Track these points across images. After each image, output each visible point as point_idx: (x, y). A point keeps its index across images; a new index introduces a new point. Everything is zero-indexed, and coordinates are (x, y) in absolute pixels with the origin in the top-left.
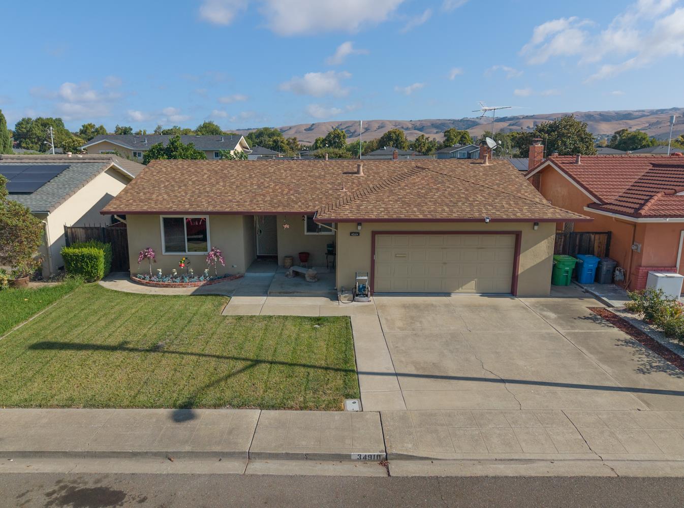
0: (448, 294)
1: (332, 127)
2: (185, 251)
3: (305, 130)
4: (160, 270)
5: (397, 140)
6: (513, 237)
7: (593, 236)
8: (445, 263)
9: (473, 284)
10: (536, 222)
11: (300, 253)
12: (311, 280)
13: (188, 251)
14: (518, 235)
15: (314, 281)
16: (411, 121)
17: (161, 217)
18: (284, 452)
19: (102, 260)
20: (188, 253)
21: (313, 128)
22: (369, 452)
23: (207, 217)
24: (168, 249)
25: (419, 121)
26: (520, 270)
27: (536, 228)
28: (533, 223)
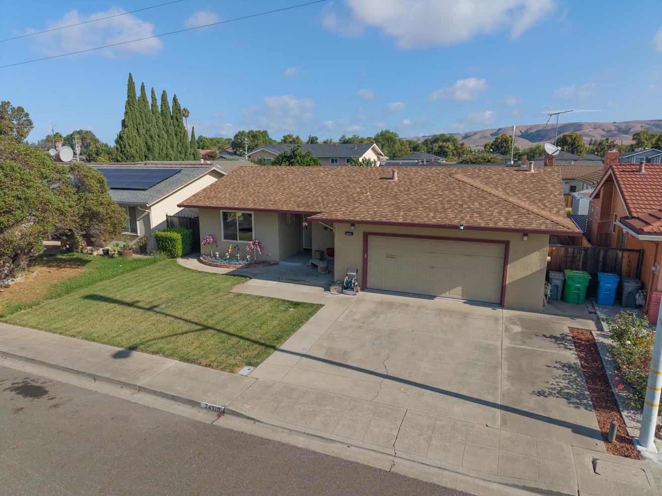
0: (432, 297)
1: (521, 132)
2: (237, 240)
3: (491, 135)
4: (217, 253)
5: (573, 144)
6: (503, 246)
7: (620, 253)
8: (432, 267)
9: (459, 289)
10: (526, 233)
11: (327, 249)
12: (321, 272)
13: (240, 240)
14: (507, 244)
15: (324, 273)
16: (615, 123)
17: (221, 211)
18: (160, 391)
19: (180, 242)
20: (239, 241)
21: (499, 133)
22: (215, 404)
23: (252, 213)
24: (225, 238)
25: (625, 122)
26: (508, 280)
27: (525, 238)
28: (522, 234)
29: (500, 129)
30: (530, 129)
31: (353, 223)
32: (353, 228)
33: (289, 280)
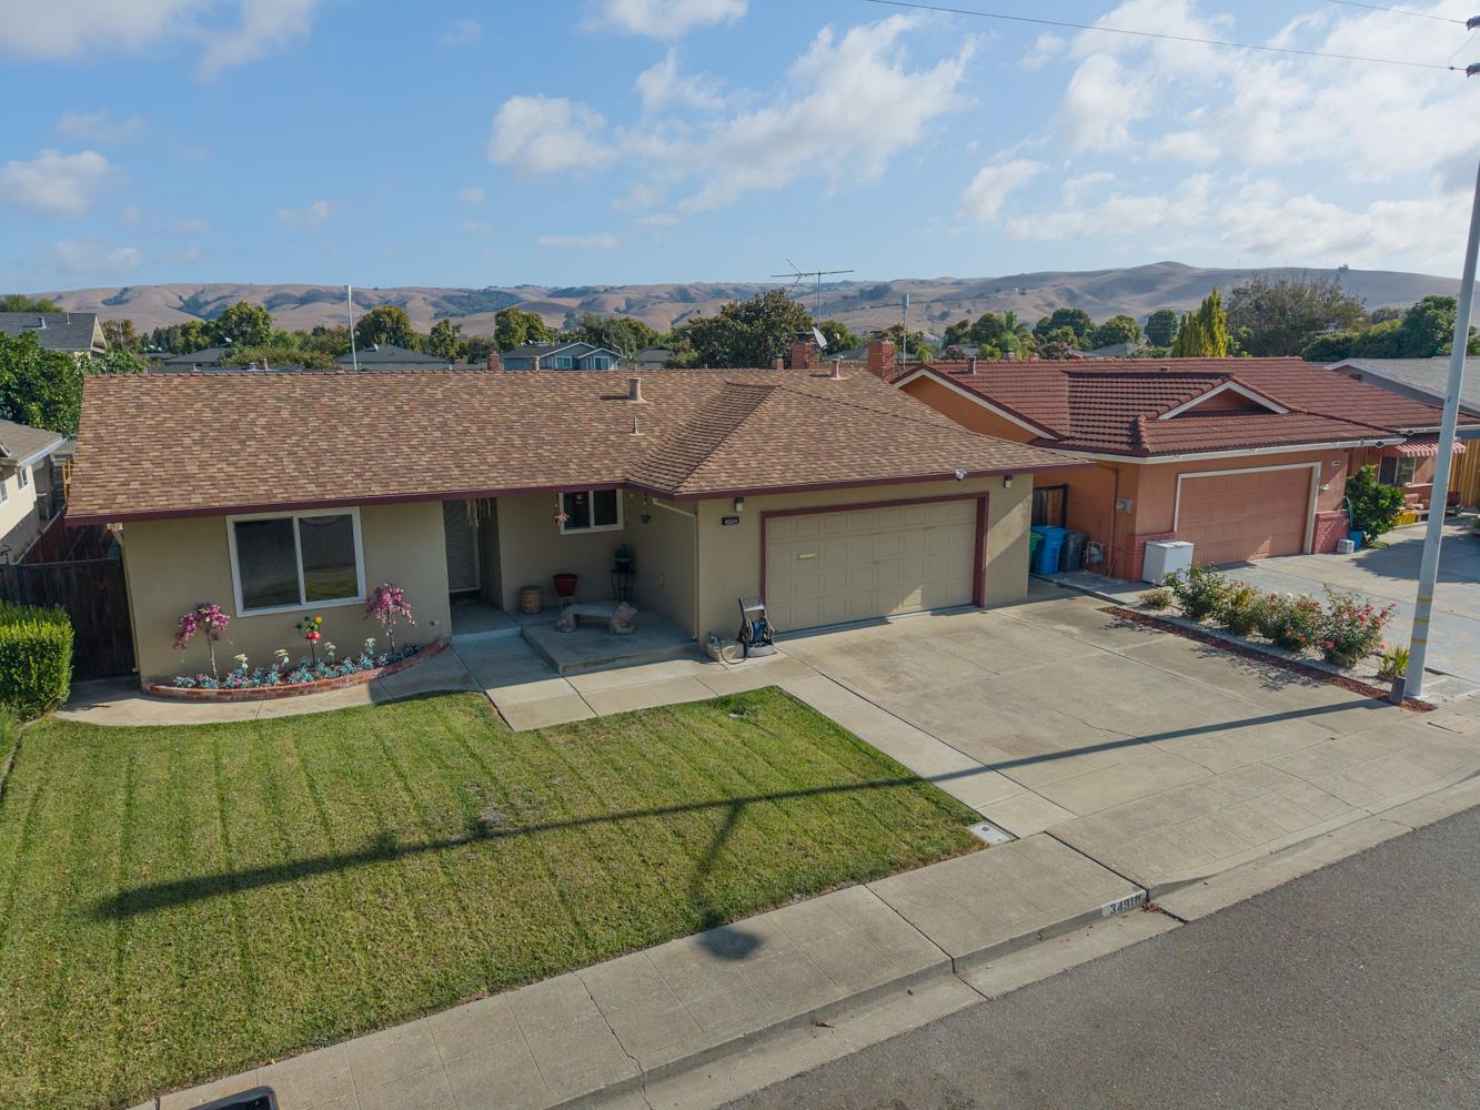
0: (882, 620)
1: (180, 298)
2: (299, 602)
3: (104, 302)
4: (243, 657)
5: (395, 330)
6: (976, 503)
8: (876, 562)
9: (915, 597)
10: (1007, 475)
11: (556, 577)
12: (626, 630)
13: (308, 599)
14: (982, 501)
15: (630, 630)
16: (376, 289)
17: (230, 520)
18: (1006, 939)
20: (306, 606)
21: (125, 298)
22: (1122, 896)
23: (355, 513)
24: (250, 602)
25: (394, 289)
26: (988, 559)
27: (1008, 484)
28: (1003, 477)
29: (126, 290)
30: (202, 292)
31: (738, 496)
32: (739, 507)
33: (585, 665)
